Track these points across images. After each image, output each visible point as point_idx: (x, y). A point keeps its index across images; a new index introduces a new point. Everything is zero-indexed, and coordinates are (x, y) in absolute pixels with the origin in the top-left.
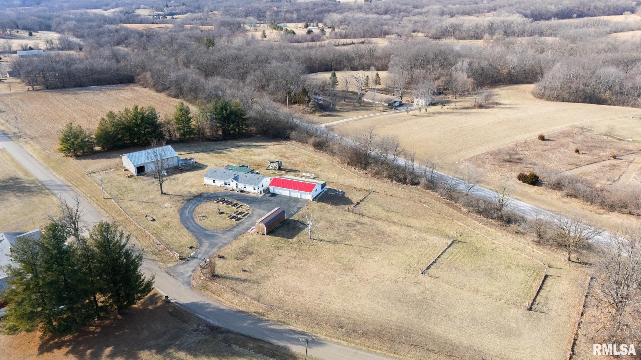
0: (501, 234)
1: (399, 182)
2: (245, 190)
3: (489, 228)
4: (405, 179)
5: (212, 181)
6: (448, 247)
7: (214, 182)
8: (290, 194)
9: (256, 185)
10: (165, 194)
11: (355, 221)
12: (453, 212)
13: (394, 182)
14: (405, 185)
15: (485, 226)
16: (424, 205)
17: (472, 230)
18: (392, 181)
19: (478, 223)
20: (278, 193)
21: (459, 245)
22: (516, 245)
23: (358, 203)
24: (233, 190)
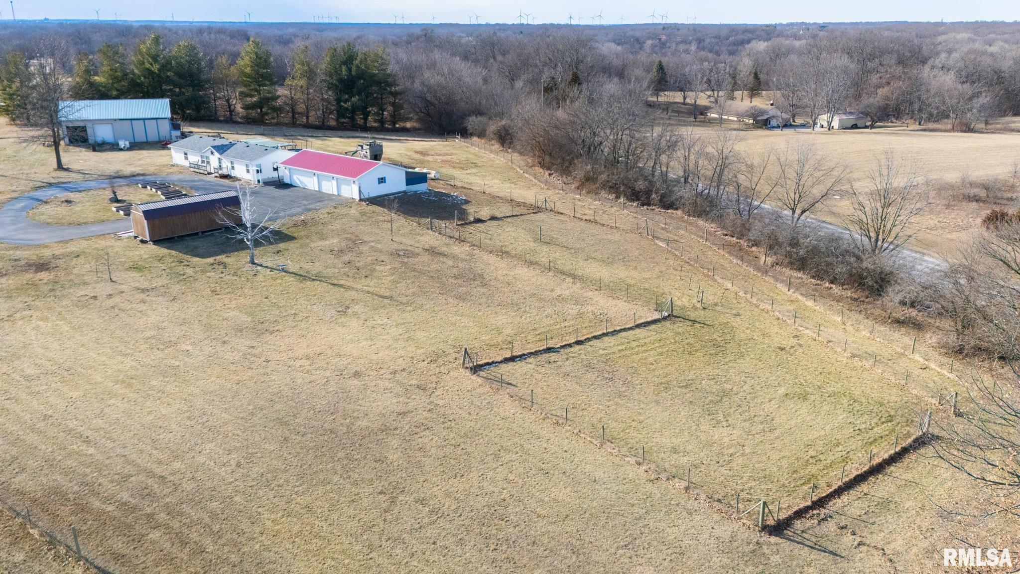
0: (839, 319)
1: (633, 201)
2: (233, 174)
3: (810, 303)
4: (648, 193)
5: (183, 155)
6: (638, 326)
7: (186, 158)
8: (319, 185)
9: (250, 160)
10: (67, 170)
11: (427, 247)
12: (731, 262)
13: (622, 200)
14: (645, 207)
15: (800, 297)
16: (661, 244)
17: (754, 301)
18: (618, 197)
19: (785, 289)
20: (298, 183)
21: (680, 327)
22: (874, 349)
23: (479, 221)
24: (209, 174)
